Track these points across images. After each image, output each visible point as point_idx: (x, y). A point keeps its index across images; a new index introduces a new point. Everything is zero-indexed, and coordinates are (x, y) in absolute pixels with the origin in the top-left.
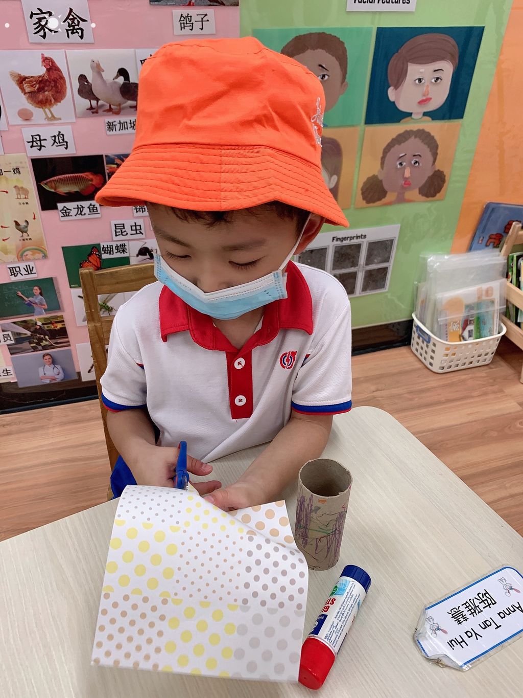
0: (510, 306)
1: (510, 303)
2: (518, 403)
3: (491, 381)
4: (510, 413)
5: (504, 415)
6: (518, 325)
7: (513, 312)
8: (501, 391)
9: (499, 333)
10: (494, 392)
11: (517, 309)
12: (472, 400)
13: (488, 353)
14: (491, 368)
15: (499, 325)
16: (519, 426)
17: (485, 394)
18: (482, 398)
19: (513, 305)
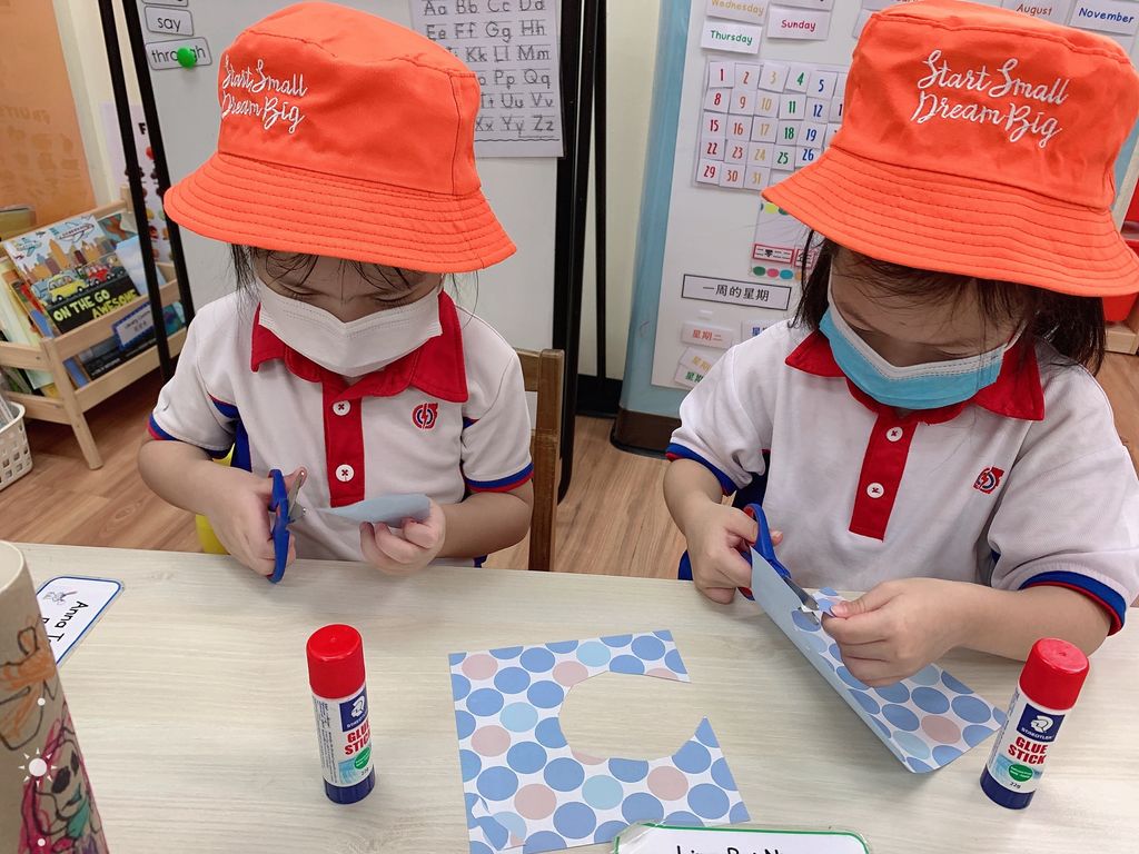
0: (9, 372)
1: (8, 368)
2: (101, 495)
3: (48, 489)
4: (96, 513)
5: (88, 519)
6: (38, 392)
7: (18, 379)
8: (71, 493)
9: (15, 417)
10: (57, 501)
11: (22, 371)
12: (30, 527)
13: (18, 454)
14: (38, 474)
15: (10, 407)
16: (117, 520)
17: (47, 509)
18: (44, 517)
19: (13, 369)
